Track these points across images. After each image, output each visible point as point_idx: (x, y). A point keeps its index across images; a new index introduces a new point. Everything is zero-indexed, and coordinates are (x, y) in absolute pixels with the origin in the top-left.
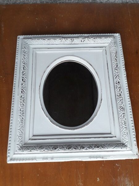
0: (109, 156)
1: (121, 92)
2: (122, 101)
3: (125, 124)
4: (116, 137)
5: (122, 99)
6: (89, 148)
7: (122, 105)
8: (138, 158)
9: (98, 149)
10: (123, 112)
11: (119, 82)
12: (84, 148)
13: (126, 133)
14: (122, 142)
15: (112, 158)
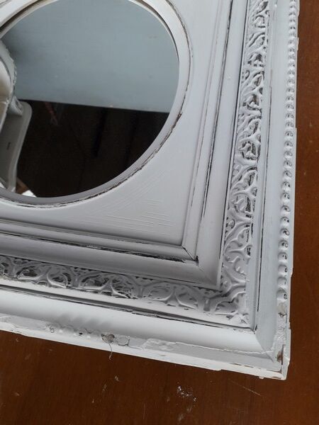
0: (143, 336)
1: (261, 90)
2: (257, 124)
3: (248, 208)
4: (196, 260)
5: (257, 113)
6: (57, 279)
7: (253, 137)
8: (283, 377)
9: (96, 292)
10: (250, 161)
11: (259, 57)
12: (34, 275)
13: (242, 249)
14: (218, 287)
15: (153, 347)
